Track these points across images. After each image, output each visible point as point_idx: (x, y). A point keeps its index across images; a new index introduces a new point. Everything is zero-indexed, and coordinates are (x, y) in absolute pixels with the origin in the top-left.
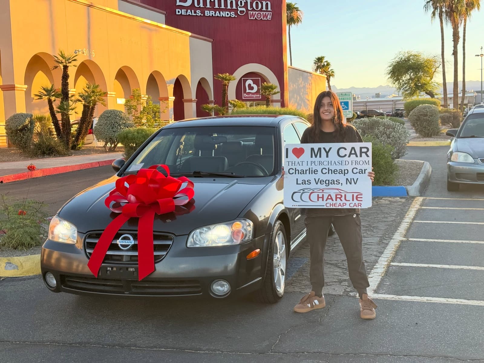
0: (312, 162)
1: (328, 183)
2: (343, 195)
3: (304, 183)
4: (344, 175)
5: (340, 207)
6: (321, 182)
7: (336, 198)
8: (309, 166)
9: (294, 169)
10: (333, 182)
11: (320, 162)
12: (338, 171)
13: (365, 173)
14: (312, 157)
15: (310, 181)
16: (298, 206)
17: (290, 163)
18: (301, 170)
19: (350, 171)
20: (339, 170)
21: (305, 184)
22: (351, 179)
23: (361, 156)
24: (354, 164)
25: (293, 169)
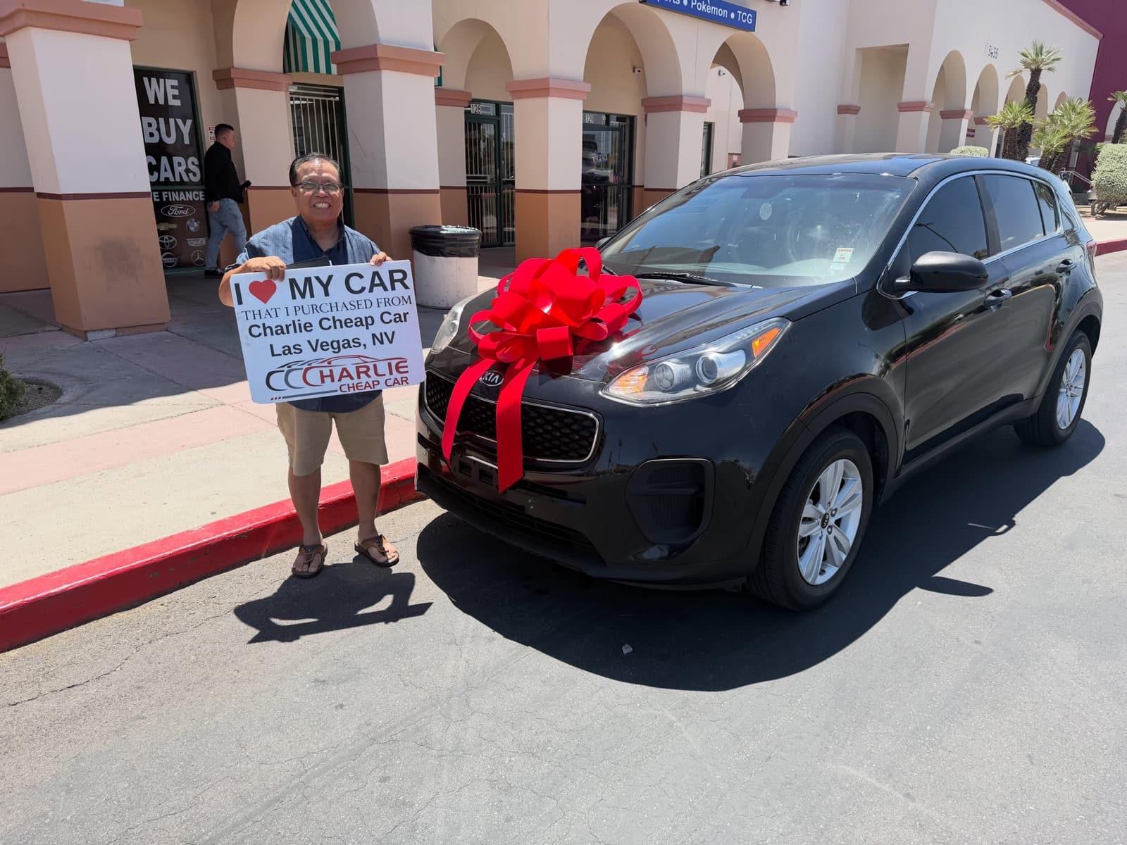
0: (297, 309)
1: (337, 346)
2: (371, 366)
3: (287, 352)
4: (367, 328)
5: (368, 389)
6: (322, 346)
7: (359, 374)
8: (293, 317)
9: (262, 326)
10: (347, 344)
11: (314, 307)
12: (354, 321)
13: (406, 321)
14: (294, 297)
15: (300, 346)
16: (284, 398)
17: (250, 315)
18: (276, 327)
19: (377, 319)
20: (356, 319)
21: (290, 353)
22: (381, 334)
23: (393, 288)
24: (382, 305)
25: (259, 327)
